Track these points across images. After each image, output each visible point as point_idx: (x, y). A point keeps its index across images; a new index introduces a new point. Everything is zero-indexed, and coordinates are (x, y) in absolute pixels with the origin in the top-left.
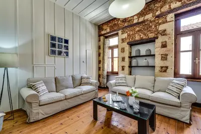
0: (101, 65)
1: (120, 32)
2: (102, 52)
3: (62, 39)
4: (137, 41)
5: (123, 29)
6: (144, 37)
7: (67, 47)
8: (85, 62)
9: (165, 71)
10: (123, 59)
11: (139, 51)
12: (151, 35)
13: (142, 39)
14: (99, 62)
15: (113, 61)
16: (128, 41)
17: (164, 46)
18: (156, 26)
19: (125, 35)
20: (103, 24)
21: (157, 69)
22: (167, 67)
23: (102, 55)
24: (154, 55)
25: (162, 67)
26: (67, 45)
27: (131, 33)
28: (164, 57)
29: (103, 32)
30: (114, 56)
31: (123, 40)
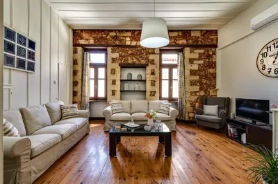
0: (78, 89)
1: (109, 49)
2: (79, 69)
3: (25, 39)
4: (130, 64)
5: (113, 46)
6: (137, 62)
7: (33, 53)
8: (57, 82)
9: (154, 95)
10: (114, 82)
11: (131, 74)
12: (143, 62)
13: (134, 63)
14: (75, 84)
15: (96, 84)
16: (119, 62)
17: (153, 73)
18: (146, 54)
19: (116, 55)
20: (82, 30)
21: (148, 94)
22: (155, 92)
23: (79, 74)
24: (145, 81)
25: (151, 92)
26: (32, 50)
27: (123, 54)
28: (153, 84)
29: (82, 42)
30: (99, 77)
31: (113, 60)
